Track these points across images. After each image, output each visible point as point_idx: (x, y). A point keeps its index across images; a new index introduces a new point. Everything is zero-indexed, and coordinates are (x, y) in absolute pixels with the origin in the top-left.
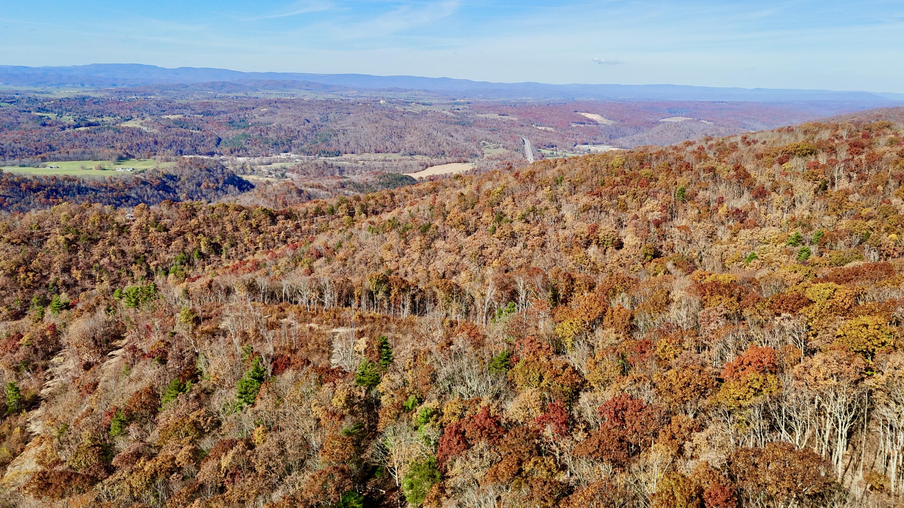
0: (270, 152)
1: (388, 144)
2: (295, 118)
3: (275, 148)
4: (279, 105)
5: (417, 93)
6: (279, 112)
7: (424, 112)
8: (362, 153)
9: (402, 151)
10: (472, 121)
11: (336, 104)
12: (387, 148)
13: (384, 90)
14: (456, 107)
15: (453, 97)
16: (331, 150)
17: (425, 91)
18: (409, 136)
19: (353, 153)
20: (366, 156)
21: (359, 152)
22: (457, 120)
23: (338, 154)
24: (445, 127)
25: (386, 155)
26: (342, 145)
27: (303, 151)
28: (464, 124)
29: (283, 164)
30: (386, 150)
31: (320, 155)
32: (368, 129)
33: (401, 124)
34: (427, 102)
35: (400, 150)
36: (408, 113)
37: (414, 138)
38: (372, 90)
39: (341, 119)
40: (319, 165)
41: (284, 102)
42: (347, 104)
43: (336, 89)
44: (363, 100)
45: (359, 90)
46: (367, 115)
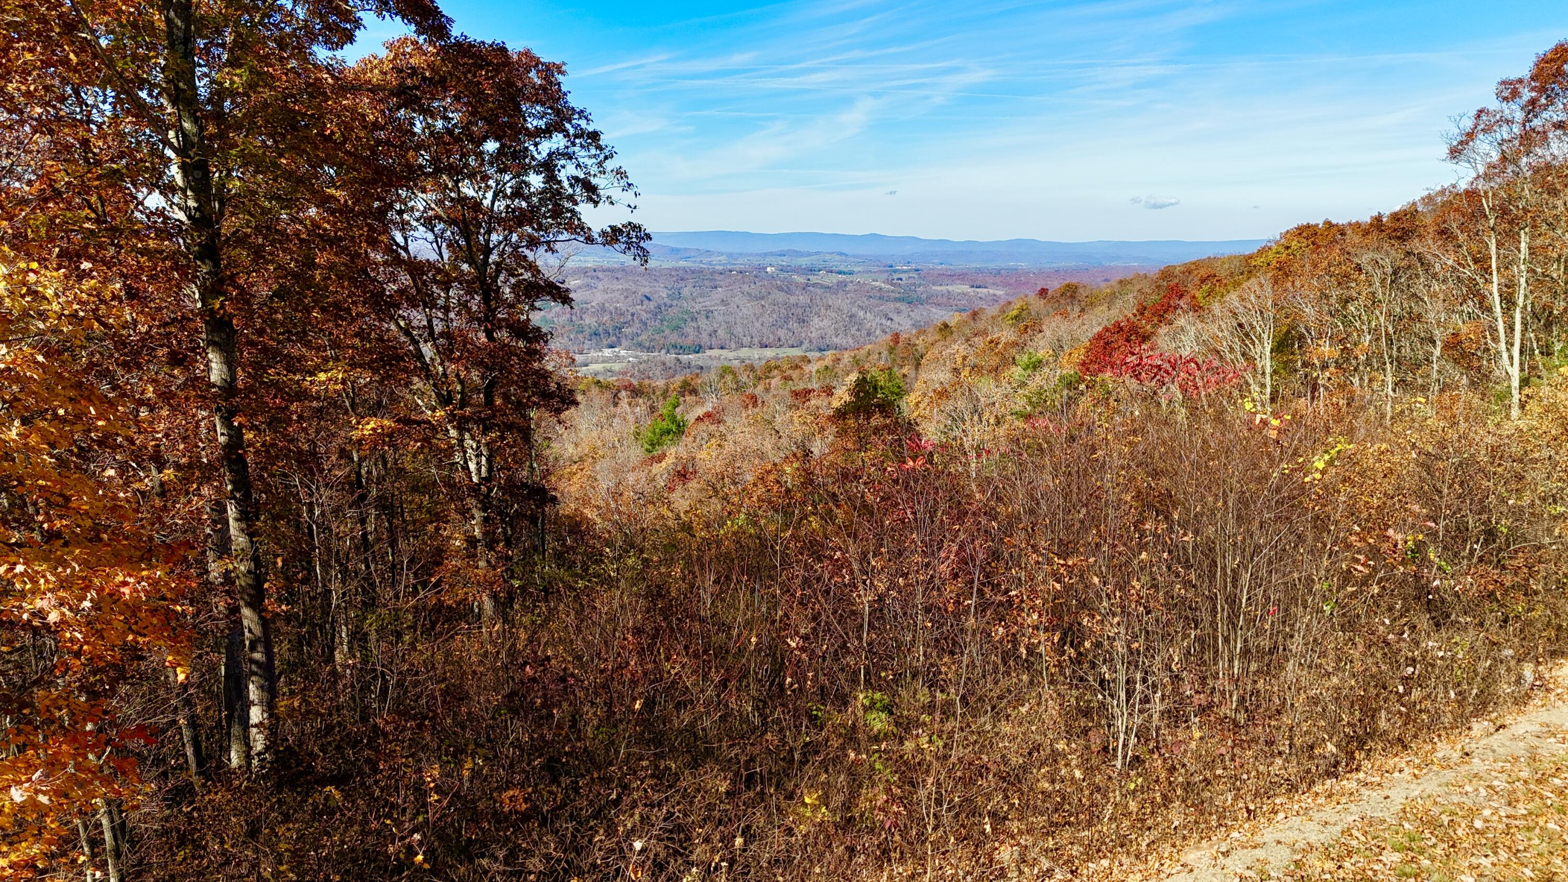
0: (586, 347)
1: (781, 333)
2: (627, 294)
3: (594, 341)
4: (600, 275)
5: (828, 257)
6: (600, 287)
7: (842, 285)
8: (736, 349)
9: (806, 344)
10: (924, 296)
11: (693, 272)
12: (779, 340)
13: (772, 254)
14: (896, 276)
15: (889, 263)
16: (688, 342)
17: (841, 254)
18: (816, 320)
19: (722, 348)
20: (744, 352)
21: (733, 345)
22: (898, 295)
23: (698, 349)
24: (877, 306)
25: (779, 351)
26: (704, 335)
27: (640, 345)
28: (910, 300)
29: (608, 366)
30: (779, 343)
31: (668, 352)
32: (749, 309)
33: (803, 299)
34: (846, 270)
35: (802, 343)
36: (814, 285)
37: (826, 323)
38: (751, 255)
39: (701, 295)
40: (668, 364)
41: (608, 270)
42: (712, 274)
43: (692, 254)
44: (738, 268)
45: (730, 255)
46: (746, 288)
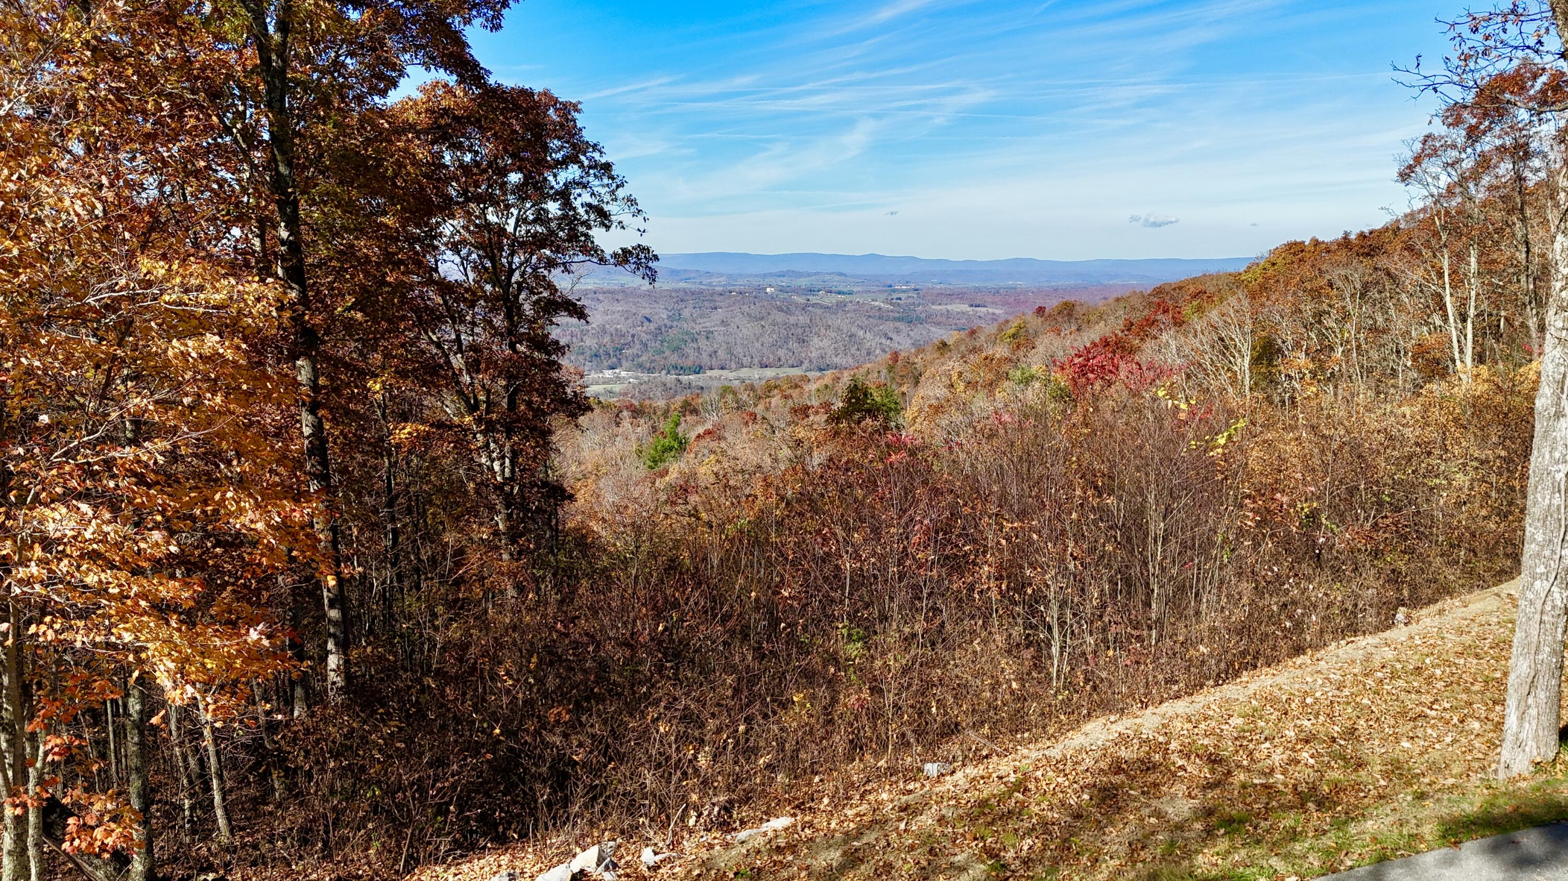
0: (586, 368)
1: (781, 353)
2: (627, 315)
3: (595, 363)
4: (601, 297)
5: (827, 278)
6: (601, 308)
7: (841, 305)
8: (737, 369)
9: (806, 364)
10: (923, 316)
11: (693, 294)
12: (779, 360)
13: (771, 275)
14: (895, 296)
15: (889, 282)
16: (689, 362)
17: (841, 274)
18: (816, 340)
19: (722, 368)
20: (744, 373)
21: (733, 366)
22: (897, 315)
23: (699, 370)
24: (877, 325)
25: (780, 371)
26: (705, 356)
27: (640, 366)
28: (910, 320)
29: (609, 387)
30: (778, 363)
31: (669, 372)
32: (748, 329)
33: (803, 319)
34: (845, 290)
35: (802, 363)
36: (813, 305)
37: (826, 343)
38: (750, 276)
39: (702, 316)
40: (668, 385)
41: (610, 292)
42: (712, 295)
43: (692, 275)
44: (737, 288)
45: (730, 276)
46: (745, 308)
